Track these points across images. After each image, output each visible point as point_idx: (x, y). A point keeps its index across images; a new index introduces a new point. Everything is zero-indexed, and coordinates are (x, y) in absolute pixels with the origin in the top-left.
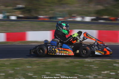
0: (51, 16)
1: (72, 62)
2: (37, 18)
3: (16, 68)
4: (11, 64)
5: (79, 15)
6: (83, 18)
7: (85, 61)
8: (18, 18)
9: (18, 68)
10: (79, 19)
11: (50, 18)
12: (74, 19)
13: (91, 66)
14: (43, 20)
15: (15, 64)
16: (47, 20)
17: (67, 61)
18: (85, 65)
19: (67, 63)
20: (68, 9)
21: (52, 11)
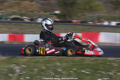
0: (82, 20)
1: (96, 60)
2: (70, 22)
3: (47, 65)
4: (44, 61)
5: (106, 20)
6: (110, 23)
7: (108, 59)
8: (55, 21)
9: (49, 65)
10: (106, 23)
11: (82, 22)
12: (102, 23)
13: (112, 64)
14: (76, 24)
15: (48, 61)
16: (79, 24)
17: (92, 60)
18: (107, 63)
19: (92, 61)
20: (97, 15)
21: (83, 16)
